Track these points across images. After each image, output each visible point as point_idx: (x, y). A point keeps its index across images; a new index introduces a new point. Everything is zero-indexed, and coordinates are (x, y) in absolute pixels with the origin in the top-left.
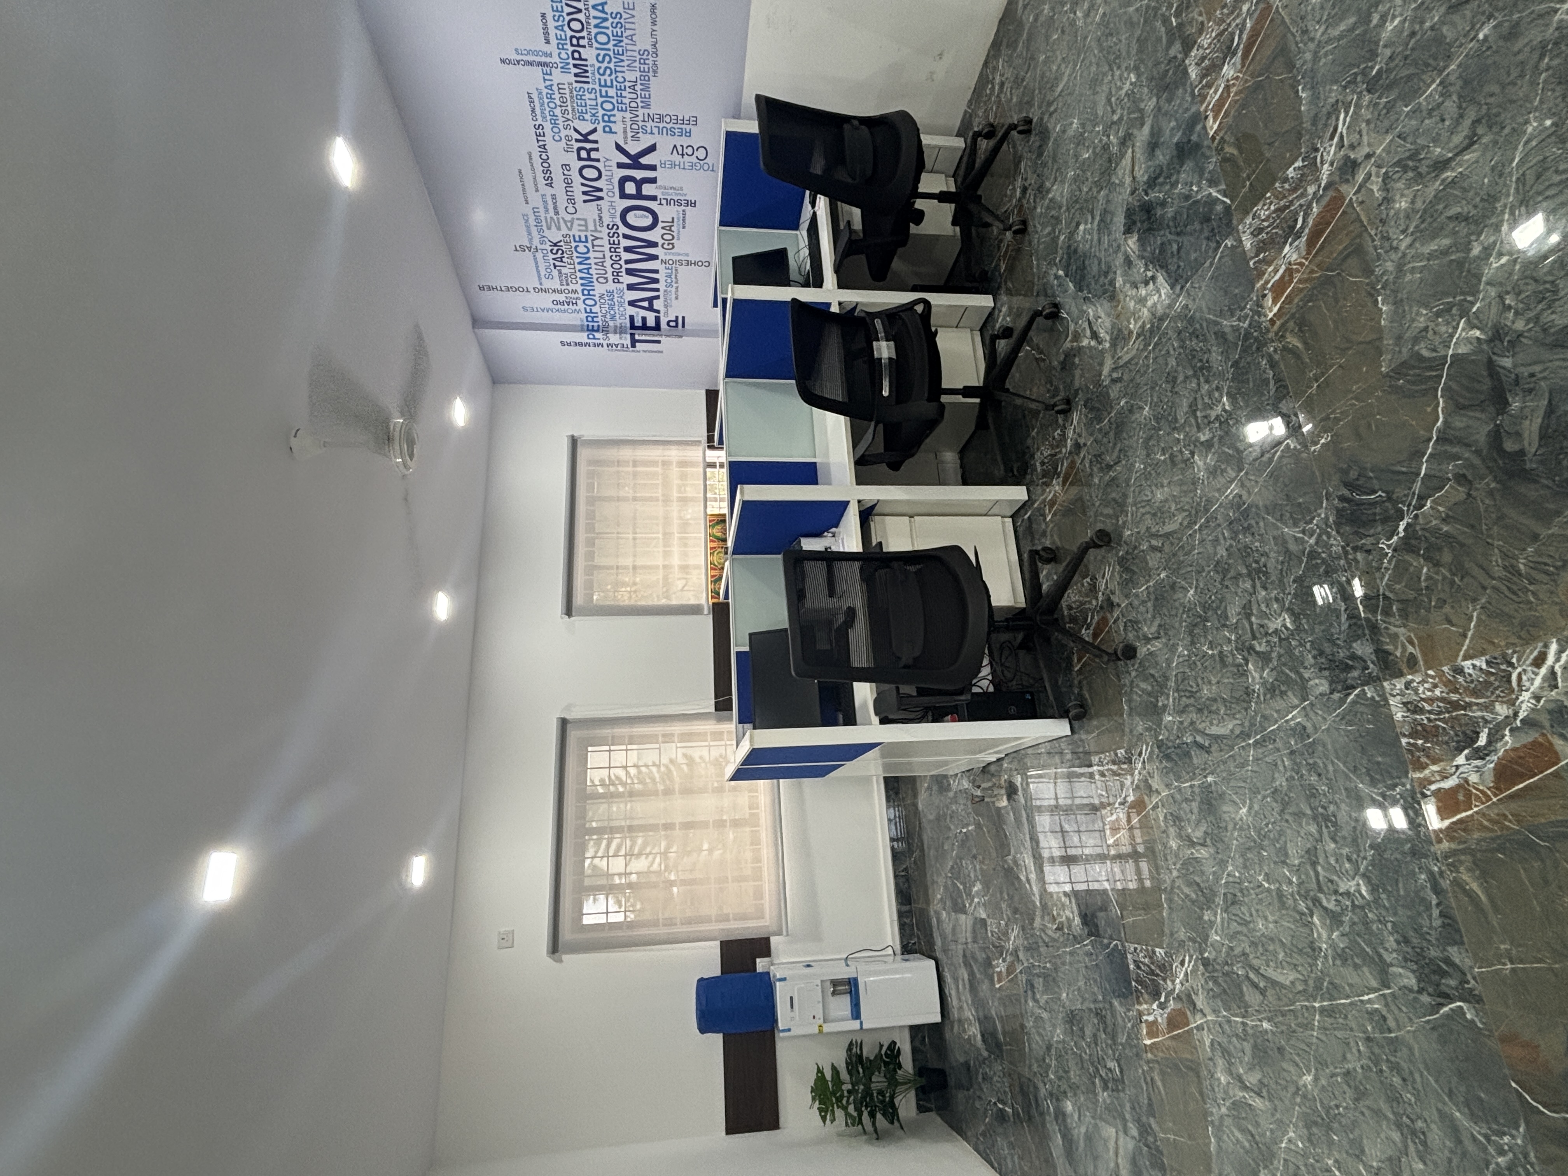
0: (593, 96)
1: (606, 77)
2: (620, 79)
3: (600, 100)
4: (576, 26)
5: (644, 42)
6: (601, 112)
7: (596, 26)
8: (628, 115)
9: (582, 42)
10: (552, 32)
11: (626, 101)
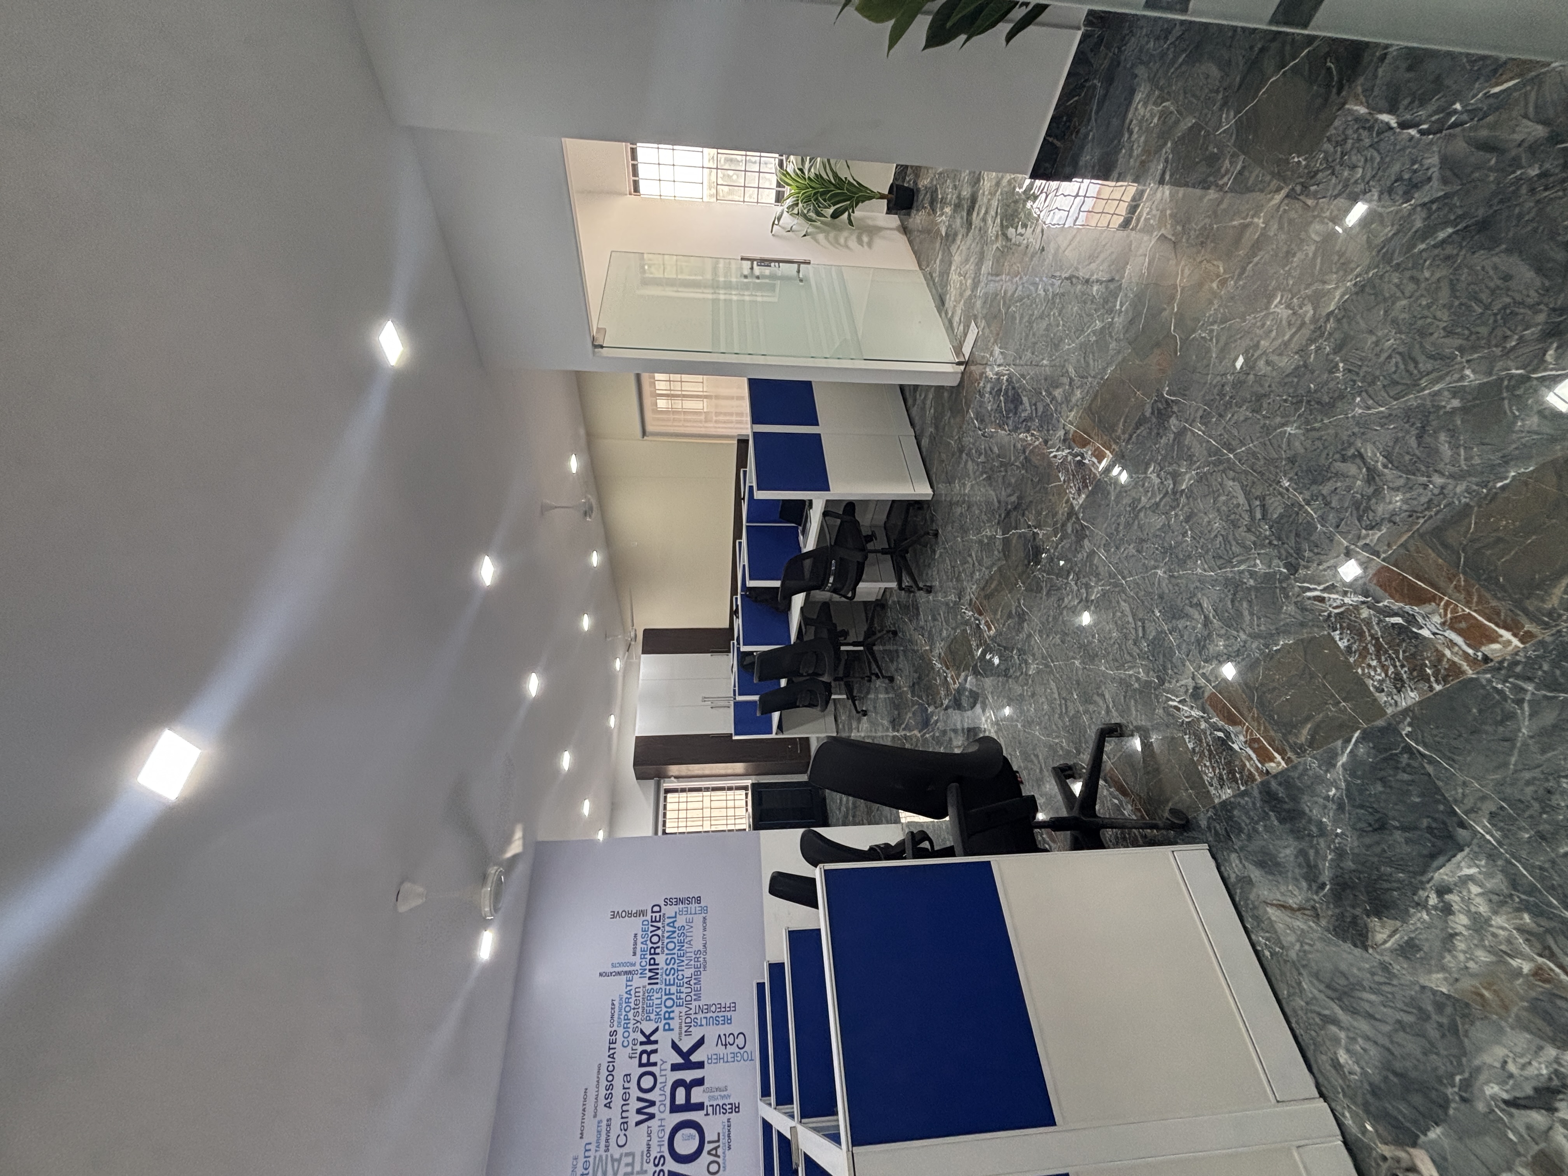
0: (659, 995)
1: (671, 977)
2: (680, 977)
3: (664, 998)
4: (655, 939)
5: (698, 945)
6: (664, 1009)
7: (668, 938)
8: (684, 1009)
9: (658, 951)
10: (639, 946)
11: (683, 996)
